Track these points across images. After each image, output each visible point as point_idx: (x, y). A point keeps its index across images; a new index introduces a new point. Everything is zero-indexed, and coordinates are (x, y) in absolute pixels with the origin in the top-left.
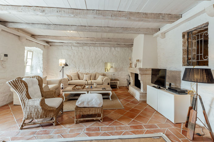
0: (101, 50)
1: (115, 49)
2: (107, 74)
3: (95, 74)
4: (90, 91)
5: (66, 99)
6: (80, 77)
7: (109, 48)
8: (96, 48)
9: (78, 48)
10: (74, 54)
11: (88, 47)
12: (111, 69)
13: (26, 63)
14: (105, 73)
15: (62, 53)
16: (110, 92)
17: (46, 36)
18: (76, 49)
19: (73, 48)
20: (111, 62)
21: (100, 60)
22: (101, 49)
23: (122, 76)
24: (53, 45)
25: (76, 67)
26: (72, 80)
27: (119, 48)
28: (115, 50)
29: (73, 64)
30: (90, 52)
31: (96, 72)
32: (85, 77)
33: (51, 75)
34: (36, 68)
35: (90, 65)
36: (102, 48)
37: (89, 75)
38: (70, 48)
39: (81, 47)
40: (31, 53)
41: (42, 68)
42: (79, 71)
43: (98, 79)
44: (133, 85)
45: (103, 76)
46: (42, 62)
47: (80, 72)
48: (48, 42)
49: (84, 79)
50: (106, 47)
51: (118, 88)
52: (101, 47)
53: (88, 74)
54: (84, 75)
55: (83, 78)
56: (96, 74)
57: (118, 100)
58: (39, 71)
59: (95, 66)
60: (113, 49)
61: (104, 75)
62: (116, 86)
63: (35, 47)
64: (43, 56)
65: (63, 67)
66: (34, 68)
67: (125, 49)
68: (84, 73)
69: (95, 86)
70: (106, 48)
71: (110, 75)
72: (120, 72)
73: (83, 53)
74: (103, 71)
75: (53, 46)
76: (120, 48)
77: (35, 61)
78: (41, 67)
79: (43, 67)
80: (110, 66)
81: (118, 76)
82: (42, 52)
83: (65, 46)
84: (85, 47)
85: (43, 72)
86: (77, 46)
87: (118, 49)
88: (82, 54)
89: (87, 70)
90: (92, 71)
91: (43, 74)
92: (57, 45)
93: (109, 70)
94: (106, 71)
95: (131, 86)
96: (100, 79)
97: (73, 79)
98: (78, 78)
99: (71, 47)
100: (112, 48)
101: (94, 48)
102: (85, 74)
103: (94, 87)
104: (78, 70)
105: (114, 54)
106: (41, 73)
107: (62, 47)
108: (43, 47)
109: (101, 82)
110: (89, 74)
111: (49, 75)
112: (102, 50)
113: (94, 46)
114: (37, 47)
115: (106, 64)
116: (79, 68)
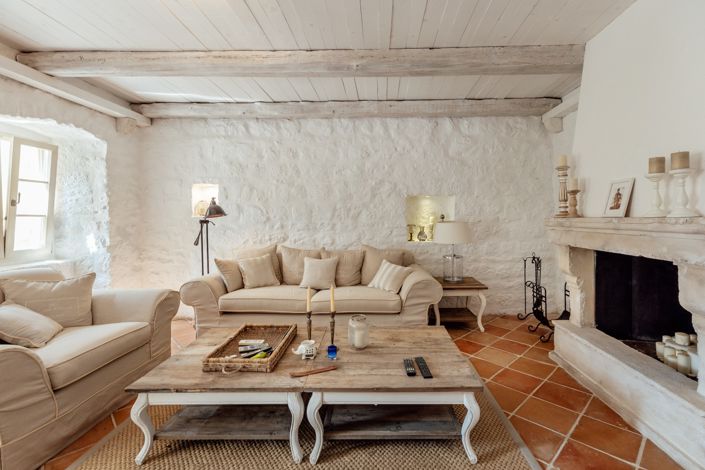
0: (389, 136)
1: (456, 128)
2: (421, 254)
3: (359, 256)
4: (322, 390)
5: (155, 438)
6: (284, 269)
7: (426, 125)
8: (363, 126)
9: (278, 128)
10: (260, 157)
11: (324, 122)
12: (440, 227)
13: (13, 203)
14: (408, 247)
15: (202, 156)
16: (468, 400)
17: (91, 55)
18: (268, 135)
19: (254, 127)
20: (438, 195)
21: (381, 182)
22: (386, 129)
23: (494, 262)
24: (161, 118)
25: (268, 219)
26: (242, 286)
27: (476, 120)
28: (460, 132)
29: (255, 207)
30: (335, 144)
31: (364, 242)
32: (311, 271)
33: (159, 259)
34: (79, 229)
35: (335, 210)
36: (392, 123)
37: (328, 262)
38: (241, 128)
39: (289, 124)
40: (48, 153)
41: (105, 226)
42: (285, 240)
43: (375, 282)
44: (584, 325)
45: (400, 267)
46: (102, 198)
47: (287, 244)
48: (135, 104)
49: (302, 284)
50: (412, 116)
51: (482, 329)
52: (388, 120)
53: (323, 255)
54: (307, 261)
55: (302, 273)
56: (364, 253)
57: (525, 452)
58: (94, 241)
59: (359, 214)
60: (447, 125)
61: (405, 260)
62: (466, 319)
63: (52, 123)
64: (108, 168)
65: (202, 222)
66: (68, 229)
67: (508, 125)
68: (309, 248)
69: (357, 343)
70: (411, 122)
71: (436, 257)
72: (485, 245)
73: (301, 154)
74: (399, 241)
75: (162, 122)
76: (483, 119)
77: (73, 194)
78: (99, 225)
79: (110, 223)
80: (433, 214)
81: (475, 260)
82: (103, 148)
83: (218, 123)
84: (310, 125)
85: (110, 249)
86: (274, 118)
87: (474, 127)
88: (295, 155)
89: (319, 236)
90: (344, 240)
91: (114, 258)
92: (180, 118)
93: (427, 231)
94: (416, 239)
95: (573, 329)
96: (383, 281)
97: (247, 283)
98: (273, 278)
99: (246, 127)
100: (440, 120)
101: (351, 125)
102: (309, 254)
103: (353, 346)
104: (277, 234)
105: (451, 152)
106: (103, 250)
107: (202, 124)
108: (109, 126)
109: (393, 301)
110: (329, 254)
111: (150, 258)
112: (392, 133)
113: (353, 117)
114: (67, 123)
115: (412, 201)
116: (282, 227)
